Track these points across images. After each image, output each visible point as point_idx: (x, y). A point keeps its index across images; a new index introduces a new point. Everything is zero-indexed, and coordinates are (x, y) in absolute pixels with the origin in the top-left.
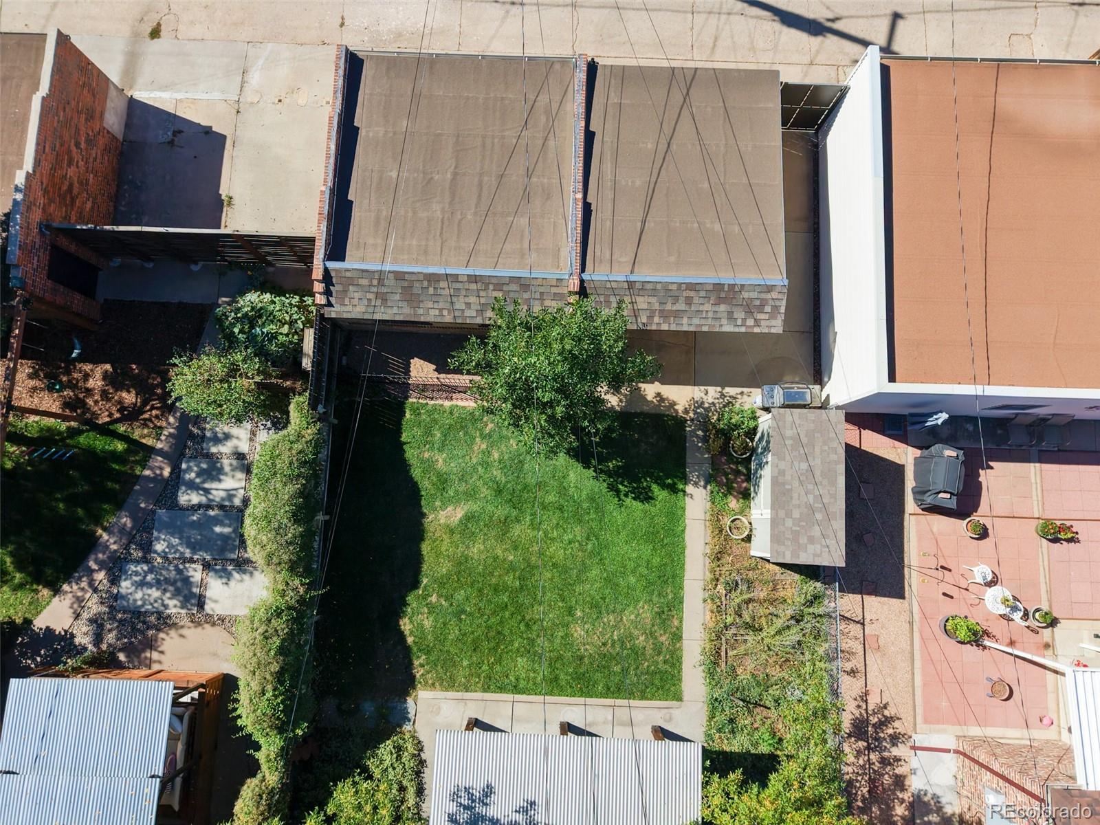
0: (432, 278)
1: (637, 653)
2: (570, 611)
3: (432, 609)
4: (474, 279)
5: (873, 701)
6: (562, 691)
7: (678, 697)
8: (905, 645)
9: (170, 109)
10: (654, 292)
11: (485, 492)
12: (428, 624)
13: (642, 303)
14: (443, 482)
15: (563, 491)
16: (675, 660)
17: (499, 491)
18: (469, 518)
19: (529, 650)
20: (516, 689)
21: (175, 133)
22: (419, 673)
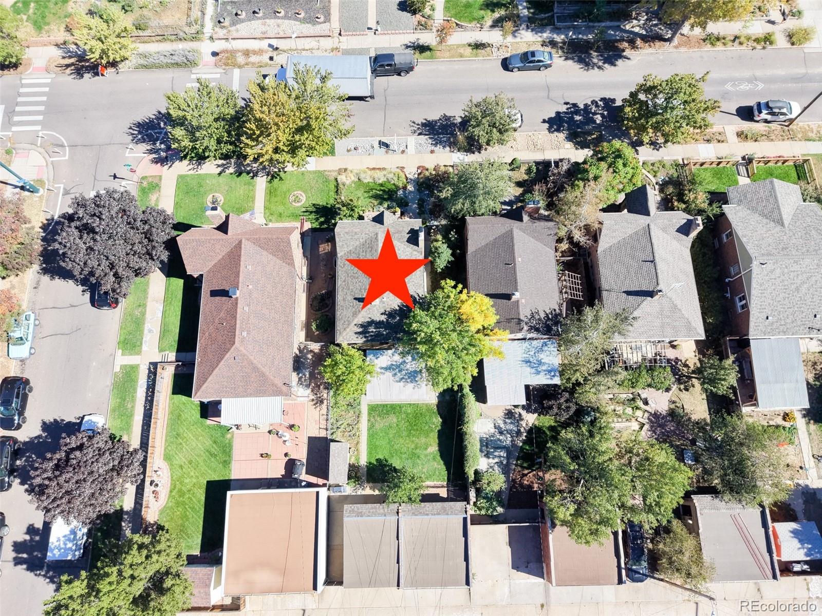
0: (438, 514)
1: (379, 416)
2: (397, 425)
3: (434, 424)
4: (427, 515)
5: (318, 409)
6: (399, 405)
7: (369, 405)
8: (309, 423)
9: (531, 576)
10: (379, 514)
11: (422, 456)
12: (434, 420)
13: (382, 511)
14: (434, 459)
15: (401, 458)
16: (369, 414)
17: (418, 457)
18: (426, 449)
19: (407, 414)
20: (410, 404)
21: (527, 567)
22: (435, 407)
